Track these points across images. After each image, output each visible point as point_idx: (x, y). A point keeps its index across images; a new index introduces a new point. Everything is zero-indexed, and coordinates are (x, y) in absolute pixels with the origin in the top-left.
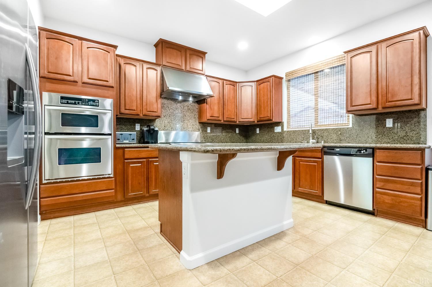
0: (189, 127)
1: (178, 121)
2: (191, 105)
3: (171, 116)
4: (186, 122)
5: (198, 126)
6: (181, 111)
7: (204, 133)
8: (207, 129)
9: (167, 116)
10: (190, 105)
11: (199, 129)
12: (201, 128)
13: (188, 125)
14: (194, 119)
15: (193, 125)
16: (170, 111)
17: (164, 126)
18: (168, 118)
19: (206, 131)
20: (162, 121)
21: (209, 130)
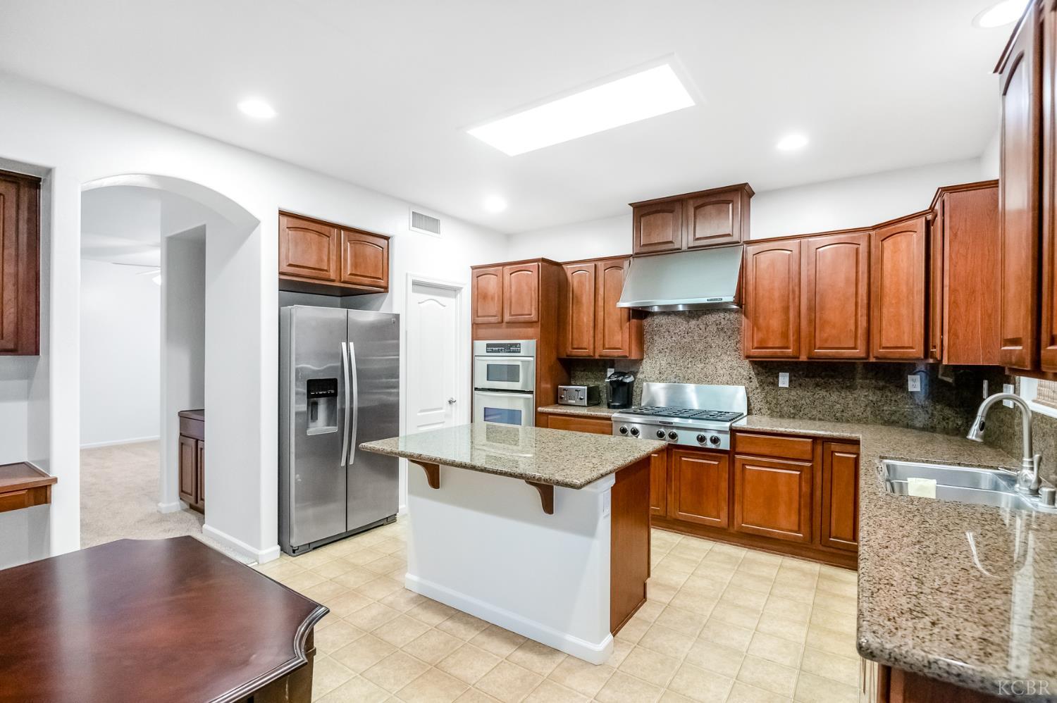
0: (722, 372)
1: (690, 359)
2: (728, 320)
3: (674, 349)
4: (712, 360)
5: (746, 368)
6: (699, 335)
7: (766, 388)
8: (778, 377)
9: (666, 350)
10: (724, 318)
11: (750, 378)
12: (757, 374)
13: (718, 368)
14: (734, 353)
15: (732, 368)
16: (673, 338)
17: (658, 372)
18: (667, 354)
19: (775, 384)
20: (654, 362)
21: (784, 380)
